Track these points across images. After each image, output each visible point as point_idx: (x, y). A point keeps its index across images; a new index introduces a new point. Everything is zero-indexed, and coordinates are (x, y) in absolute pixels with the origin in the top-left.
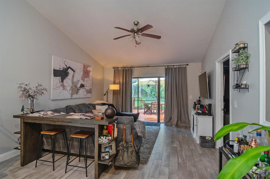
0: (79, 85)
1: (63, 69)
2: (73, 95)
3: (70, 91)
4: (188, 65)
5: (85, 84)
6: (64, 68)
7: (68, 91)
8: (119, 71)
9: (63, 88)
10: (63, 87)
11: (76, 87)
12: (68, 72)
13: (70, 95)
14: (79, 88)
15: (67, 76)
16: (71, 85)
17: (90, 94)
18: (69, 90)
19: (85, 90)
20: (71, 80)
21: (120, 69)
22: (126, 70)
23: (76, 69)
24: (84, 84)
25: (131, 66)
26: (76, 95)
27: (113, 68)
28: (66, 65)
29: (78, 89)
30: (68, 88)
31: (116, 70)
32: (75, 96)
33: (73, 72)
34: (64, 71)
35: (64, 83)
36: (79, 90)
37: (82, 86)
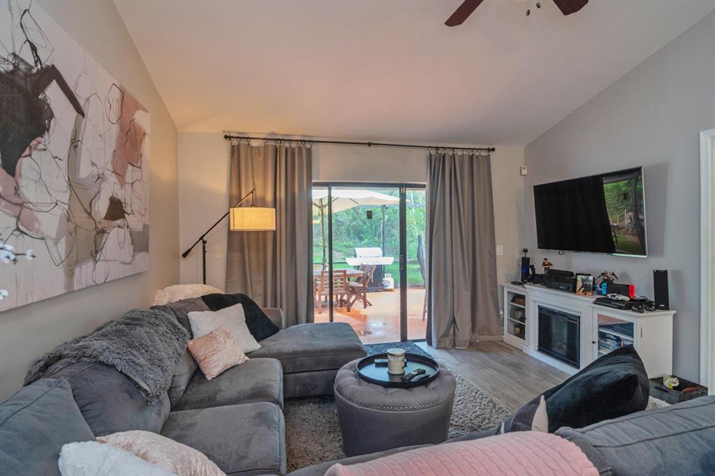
0: (102, 207)
1: (16, 67)
2: (77, 271)
3: (62, 246)
4: (493, 150)
5: (128, 201)
6: (22, 67)
7: (50, 243)
8: (251, 152)
9: (14, 220)
10: (18, 209)
11: (90, 214)
12: (44, 101)
13: (60, 273)
14: (105, 223)
15: (41, 134)
16: (65, 197)
17: (144, 253)
18: (53, 234)
19: (128, 234)
20: (63, 164)
21: (254, 143)
22: (286, 149)
23: (88, 100)
24: (123, 201)
25: (304, 136)
26: (90, 264)
27: (226, 137)
28: (34, 49)
29: (100, 227)
30: (50, 223)
31: (238, 147)
32: (86, 273)
33: (75, 113)
34: (22, 82)
35: (23, 182)
36: (103, 232)
37: (116, 210)
